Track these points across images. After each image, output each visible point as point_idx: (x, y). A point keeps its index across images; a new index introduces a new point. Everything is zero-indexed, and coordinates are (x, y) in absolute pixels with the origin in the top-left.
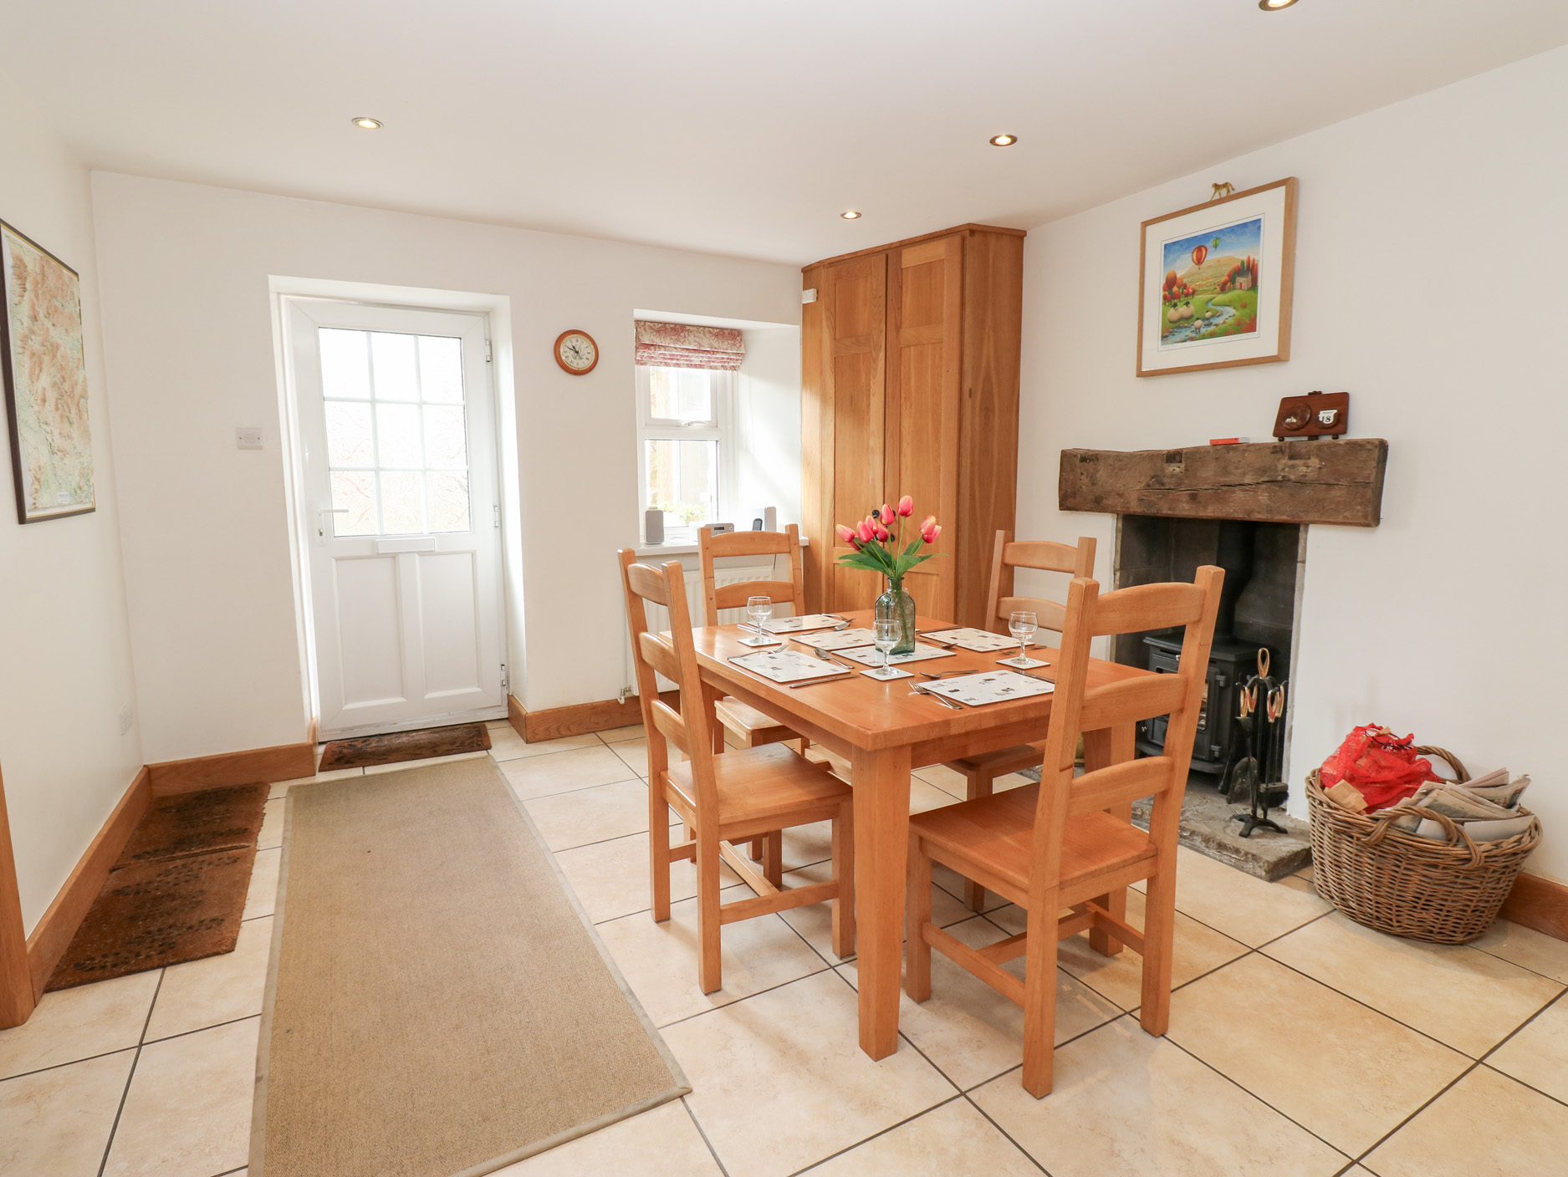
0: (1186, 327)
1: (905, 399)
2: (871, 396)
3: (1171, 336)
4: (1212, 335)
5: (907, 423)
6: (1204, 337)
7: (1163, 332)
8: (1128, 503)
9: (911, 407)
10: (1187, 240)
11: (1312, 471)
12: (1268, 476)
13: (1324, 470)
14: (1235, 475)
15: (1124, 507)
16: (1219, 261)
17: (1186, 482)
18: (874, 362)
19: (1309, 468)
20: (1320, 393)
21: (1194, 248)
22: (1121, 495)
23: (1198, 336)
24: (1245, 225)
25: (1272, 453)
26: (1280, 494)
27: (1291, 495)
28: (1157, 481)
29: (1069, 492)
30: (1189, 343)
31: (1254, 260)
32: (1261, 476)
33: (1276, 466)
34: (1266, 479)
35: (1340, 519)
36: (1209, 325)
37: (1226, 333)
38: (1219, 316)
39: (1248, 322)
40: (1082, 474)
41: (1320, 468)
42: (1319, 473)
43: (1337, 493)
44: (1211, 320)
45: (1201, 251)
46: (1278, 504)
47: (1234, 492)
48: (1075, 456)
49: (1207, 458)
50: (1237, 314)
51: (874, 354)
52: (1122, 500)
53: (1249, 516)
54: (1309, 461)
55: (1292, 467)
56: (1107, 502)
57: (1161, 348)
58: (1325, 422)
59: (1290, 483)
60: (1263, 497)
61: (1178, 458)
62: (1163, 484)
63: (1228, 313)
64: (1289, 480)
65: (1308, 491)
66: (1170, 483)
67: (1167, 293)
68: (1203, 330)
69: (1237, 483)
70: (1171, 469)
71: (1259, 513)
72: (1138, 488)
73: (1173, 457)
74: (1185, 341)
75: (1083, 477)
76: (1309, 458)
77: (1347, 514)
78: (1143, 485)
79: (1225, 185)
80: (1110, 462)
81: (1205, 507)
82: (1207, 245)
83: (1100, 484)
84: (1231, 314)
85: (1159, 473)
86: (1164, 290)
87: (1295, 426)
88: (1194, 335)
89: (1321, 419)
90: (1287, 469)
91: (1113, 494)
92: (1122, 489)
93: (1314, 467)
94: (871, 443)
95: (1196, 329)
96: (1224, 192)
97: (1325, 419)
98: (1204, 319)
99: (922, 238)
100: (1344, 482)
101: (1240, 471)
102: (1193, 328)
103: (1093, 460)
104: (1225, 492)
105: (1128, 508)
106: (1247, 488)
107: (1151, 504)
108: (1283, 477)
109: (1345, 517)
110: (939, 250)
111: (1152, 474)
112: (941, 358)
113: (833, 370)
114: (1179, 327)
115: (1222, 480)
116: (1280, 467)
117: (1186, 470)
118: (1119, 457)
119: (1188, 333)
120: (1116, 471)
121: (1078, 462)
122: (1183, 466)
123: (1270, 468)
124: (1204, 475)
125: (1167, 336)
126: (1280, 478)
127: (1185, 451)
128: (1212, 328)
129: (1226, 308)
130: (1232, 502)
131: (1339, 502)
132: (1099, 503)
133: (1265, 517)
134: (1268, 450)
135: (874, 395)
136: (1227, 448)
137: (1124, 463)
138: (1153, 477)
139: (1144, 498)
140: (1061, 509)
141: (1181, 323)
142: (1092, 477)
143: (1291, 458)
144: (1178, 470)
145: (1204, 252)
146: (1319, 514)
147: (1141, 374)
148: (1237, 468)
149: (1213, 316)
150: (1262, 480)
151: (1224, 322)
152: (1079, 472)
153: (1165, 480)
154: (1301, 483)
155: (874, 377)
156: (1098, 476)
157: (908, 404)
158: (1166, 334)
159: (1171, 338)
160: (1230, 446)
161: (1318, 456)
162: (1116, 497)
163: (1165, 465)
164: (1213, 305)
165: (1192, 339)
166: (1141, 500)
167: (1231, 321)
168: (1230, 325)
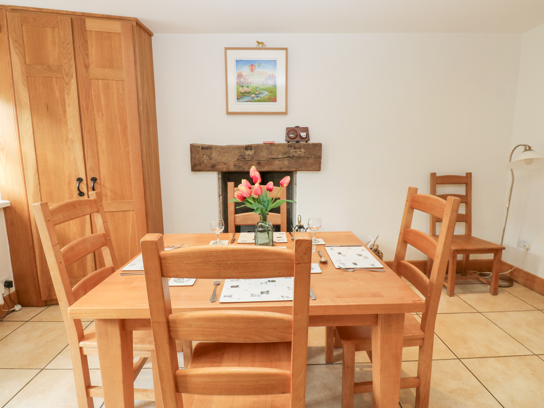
0: (248, 96)
1: (98, 111)
2: (67, 107)
3: (241, 99)
4: (259, 101)
5: (100, 126)
6: (256, 101)
7: (237, 97)
8: (229, 167)
9: (103, 115)
10: (246, 61)
11: (303, 153)
12: (287, 155)
13: (306, 153)
14: (275, 155)
15: (227, 169)
16: (261, 72)
17: (255, 157)
18: (67, 84)
19: (301, 152)
20: (299, 127)
21: (250, 65)
22: (225, 164)
23: (252, 100)
24: (270, 61)
25: (288, 147)
26: (292, 161)
27: (296, 162)
28: (242, 158)
29: (197, 163)
30: (249, 103)
31: (274, 75)
32: (285, 155)
33: (290, 151)
34: (287, 156)
35: (312, 169)
36: (258, 97)
37: (265, 101)
38: (262, 94)
39: (273, 98)
40: (203, 155)
41: (305, 152)
42: (305, 154)
43: (311, 161)
44: (259, 95)
45: (253, 67)
46: (292, 165)
47: (275, 161)
48: (199, 147)
49: (263, 149)
50: (269, 94)
51: (67, 80)
52: (226, 166)
53: (281, 169)
54: (301, 150)
55: (296, 152)
56: (218, 167)
57: (237, 103)
58: (303, 137)
59: (295, 157)
60: (286, 162)
61: (249, 148)
62: (245, 159)
63: (265, 93)
64: (295, 156)
65: (301, 160)
66: (248, 158)
67: (238, 80)
68: (255, 99)
69: (276, 158)
70: (248, 153)
71: (285, 168)
72: (234, 160)
73: (248, 148)
74: (248, 102)
75: (204, 156)
76: (301, 149)
77: (314, 167)
78: (236, 159)
79: (262, 43)
80: (218, 150)
81: (264, 167)
82: (255, 65)
83: (214, 159)
84: (267, 94)
85: (243, 154)
86: (237, 79)
87: (293, 138)
88: (251, 100)
89: (302, 136)
90: (294, 153)
91: (221, 163)
92: (226, 161)
93: (303, 152)
94: (70, 136)
95: (252, 98)
96: (261, 46)
97: (303, 136)
98: (256, 94)
99: (101, 16)
100: (313, 157)
101: (277, 153)
102: (251, 97)
103: (209, 149)
104: (272, 161)
105: (229, 169)
106: (280, 159)
107: (240, 167)
108: (293, 155)
109: (313, 168)
110: (117, 27)
111: (240, 155)
112: (123, 89)
113: (26, 85)
114: (244, 96)
115: (270, 157)
116: (291, 152)
117: (255, 153)
118: (222, 148)
119: (249, 98)
120: (222, 153)
121: (200, 149)
122: (253, 151)
123: (288, 152)
124: (262, 155)
125: (240, 99)
126: (292, 156)
127: (253, 145)
128: (259, 98)
129: (264, 91)
130: (274, 165)
131: (311, 163)
132: (214, 167)
133: (287, 170)
134: (286, 146)
135: (69, 106)
136: (271, 145)
137: (225, 150)
138: (240, 156)
139: (237, 164)
140: (192, 171)
141: (246, 94)
142: (209, 156)
143: (294, 149)
144: (251, 153)
145: (254, 67)
146: (305, 168)
147: (228, 113)
148: (275, 152)
149: (259, 94)
150: (285, 156)
151: (264, 97)
152: (202, 154)
153: (246, 157)
154: (299, 157)
155: (68, 94)
156: (212, 155)
157: (100, 114)
158: (239, 98)
159: (241, 100)
160: (272, 144)
161: (303, 148)
162: (223, 164)
163: (245, 151)
164: (259, 89)
165: (251, 101)
166: (235, 165)
167: (266, 97)
168: (266, 98)
